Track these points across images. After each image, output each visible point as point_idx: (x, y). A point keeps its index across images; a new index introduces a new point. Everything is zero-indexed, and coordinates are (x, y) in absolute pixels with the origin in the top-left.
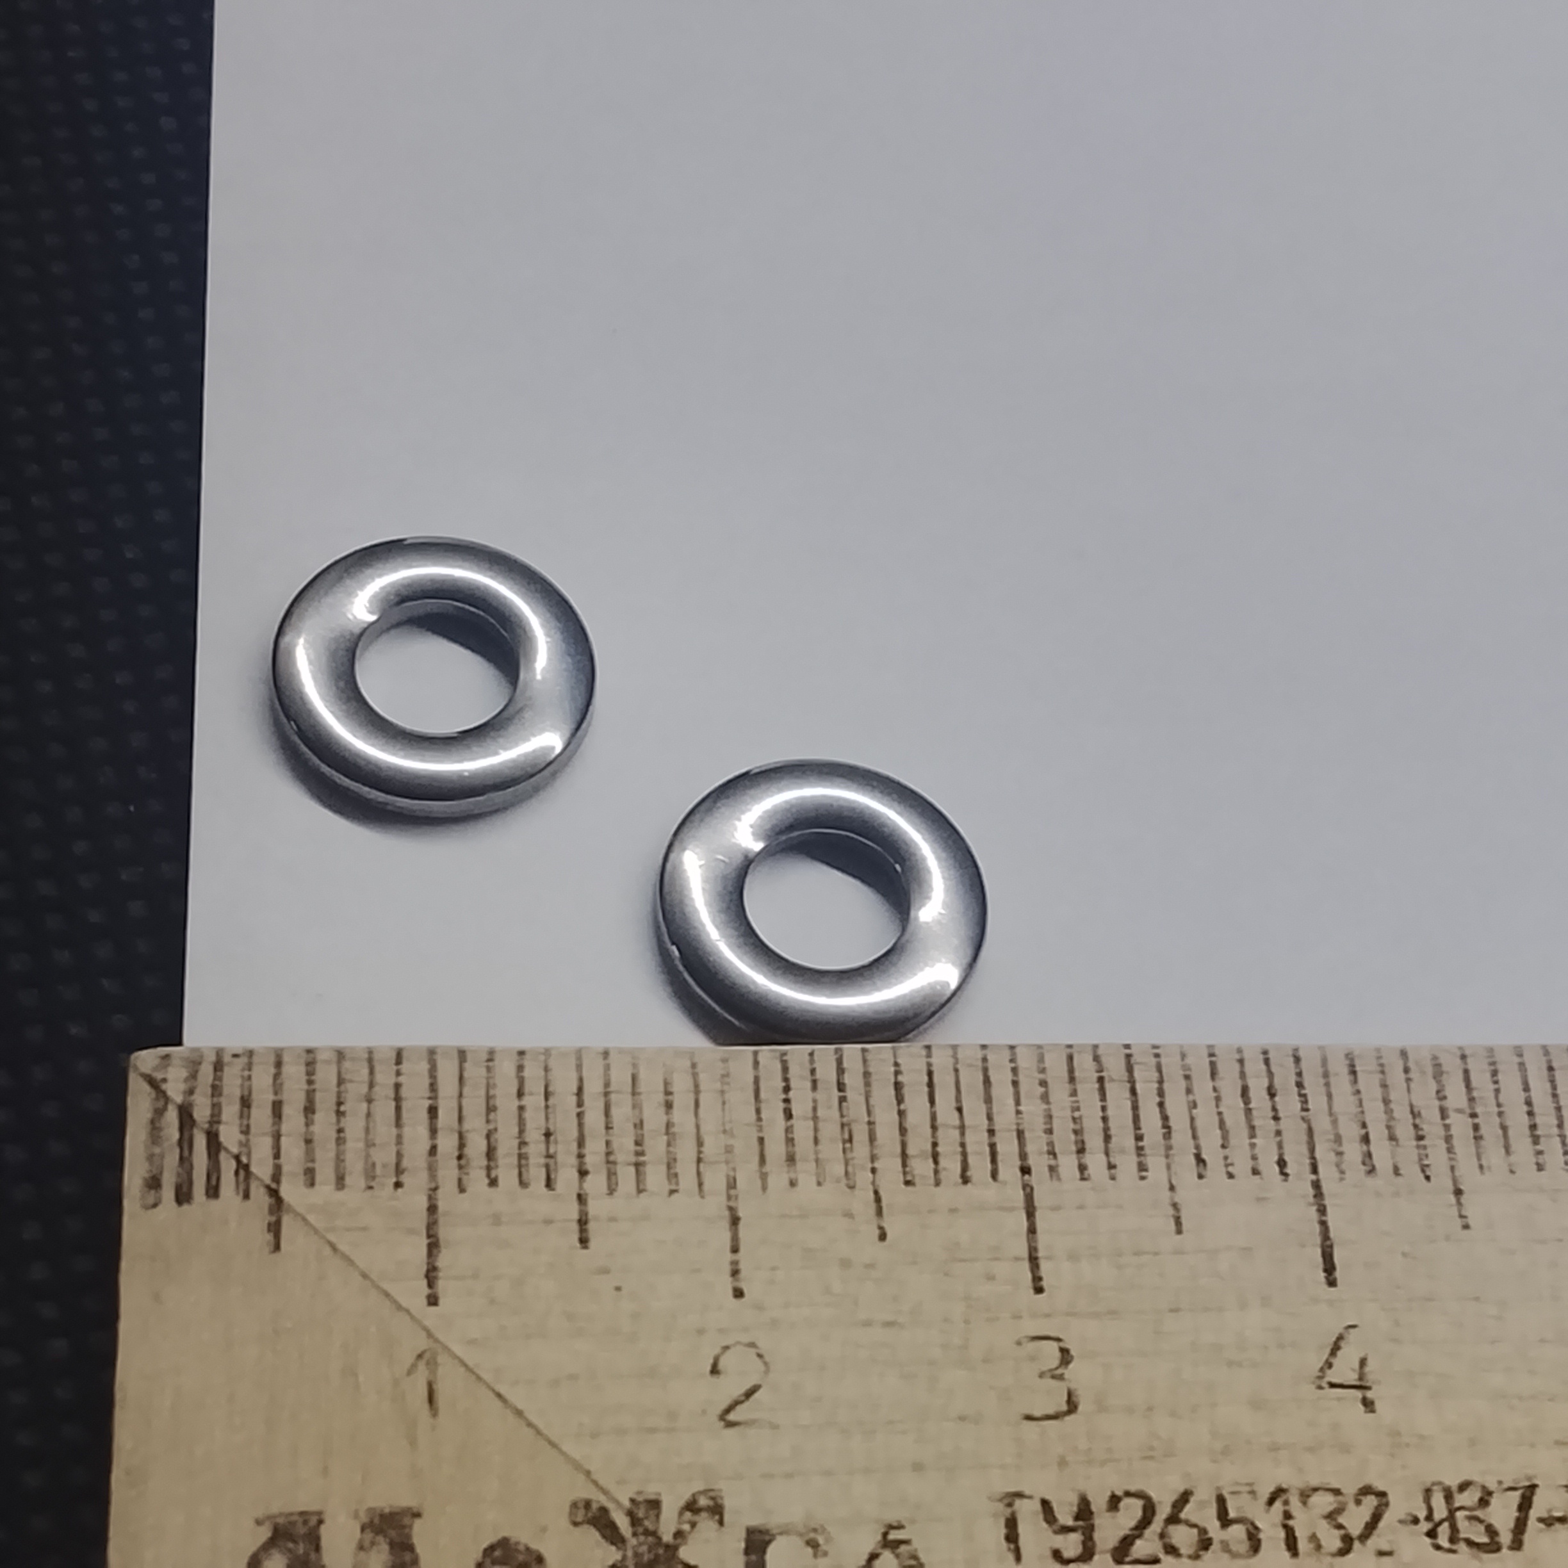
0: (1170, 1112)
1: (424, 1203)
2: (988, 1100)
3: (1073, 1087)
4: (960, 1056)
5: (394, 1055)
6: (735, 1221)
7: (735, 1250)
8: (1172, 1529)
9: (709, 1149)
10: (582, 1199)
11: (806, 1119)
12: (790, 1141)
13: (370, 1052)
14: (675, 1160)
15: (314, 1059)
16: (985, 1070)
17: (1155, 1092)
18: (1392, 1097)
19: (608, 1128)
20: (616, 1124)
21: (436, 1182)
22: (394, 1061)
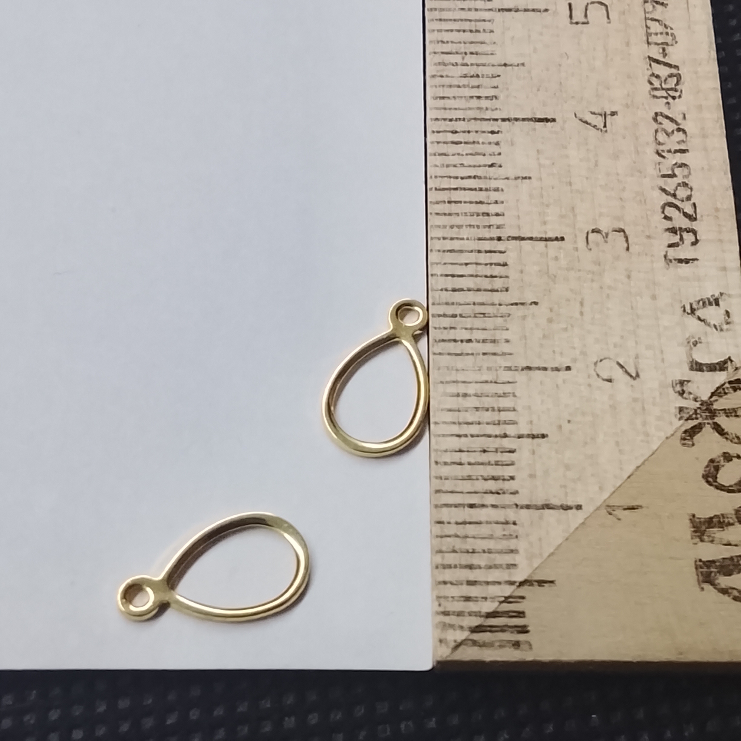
0: (466, 175)
1: (524, 511)
2: (461, 251)
3: (454, 214)
4: (438, 261)
5: (438, 525)
6: (529, 368)
7: (545, 369)
8: (678, 197)
9: (489, 378)
10: (519, 437)
11: (472, 333)
12: (484, 341)
13: (434, 537)
14: (496, 393)
15: (441, 565)
16: (444, 251)
17: (455, 180)
18: (456, 84)
19: (479, 423)
20: (477, 420)
21: (512, 505)
22: (442, 525)
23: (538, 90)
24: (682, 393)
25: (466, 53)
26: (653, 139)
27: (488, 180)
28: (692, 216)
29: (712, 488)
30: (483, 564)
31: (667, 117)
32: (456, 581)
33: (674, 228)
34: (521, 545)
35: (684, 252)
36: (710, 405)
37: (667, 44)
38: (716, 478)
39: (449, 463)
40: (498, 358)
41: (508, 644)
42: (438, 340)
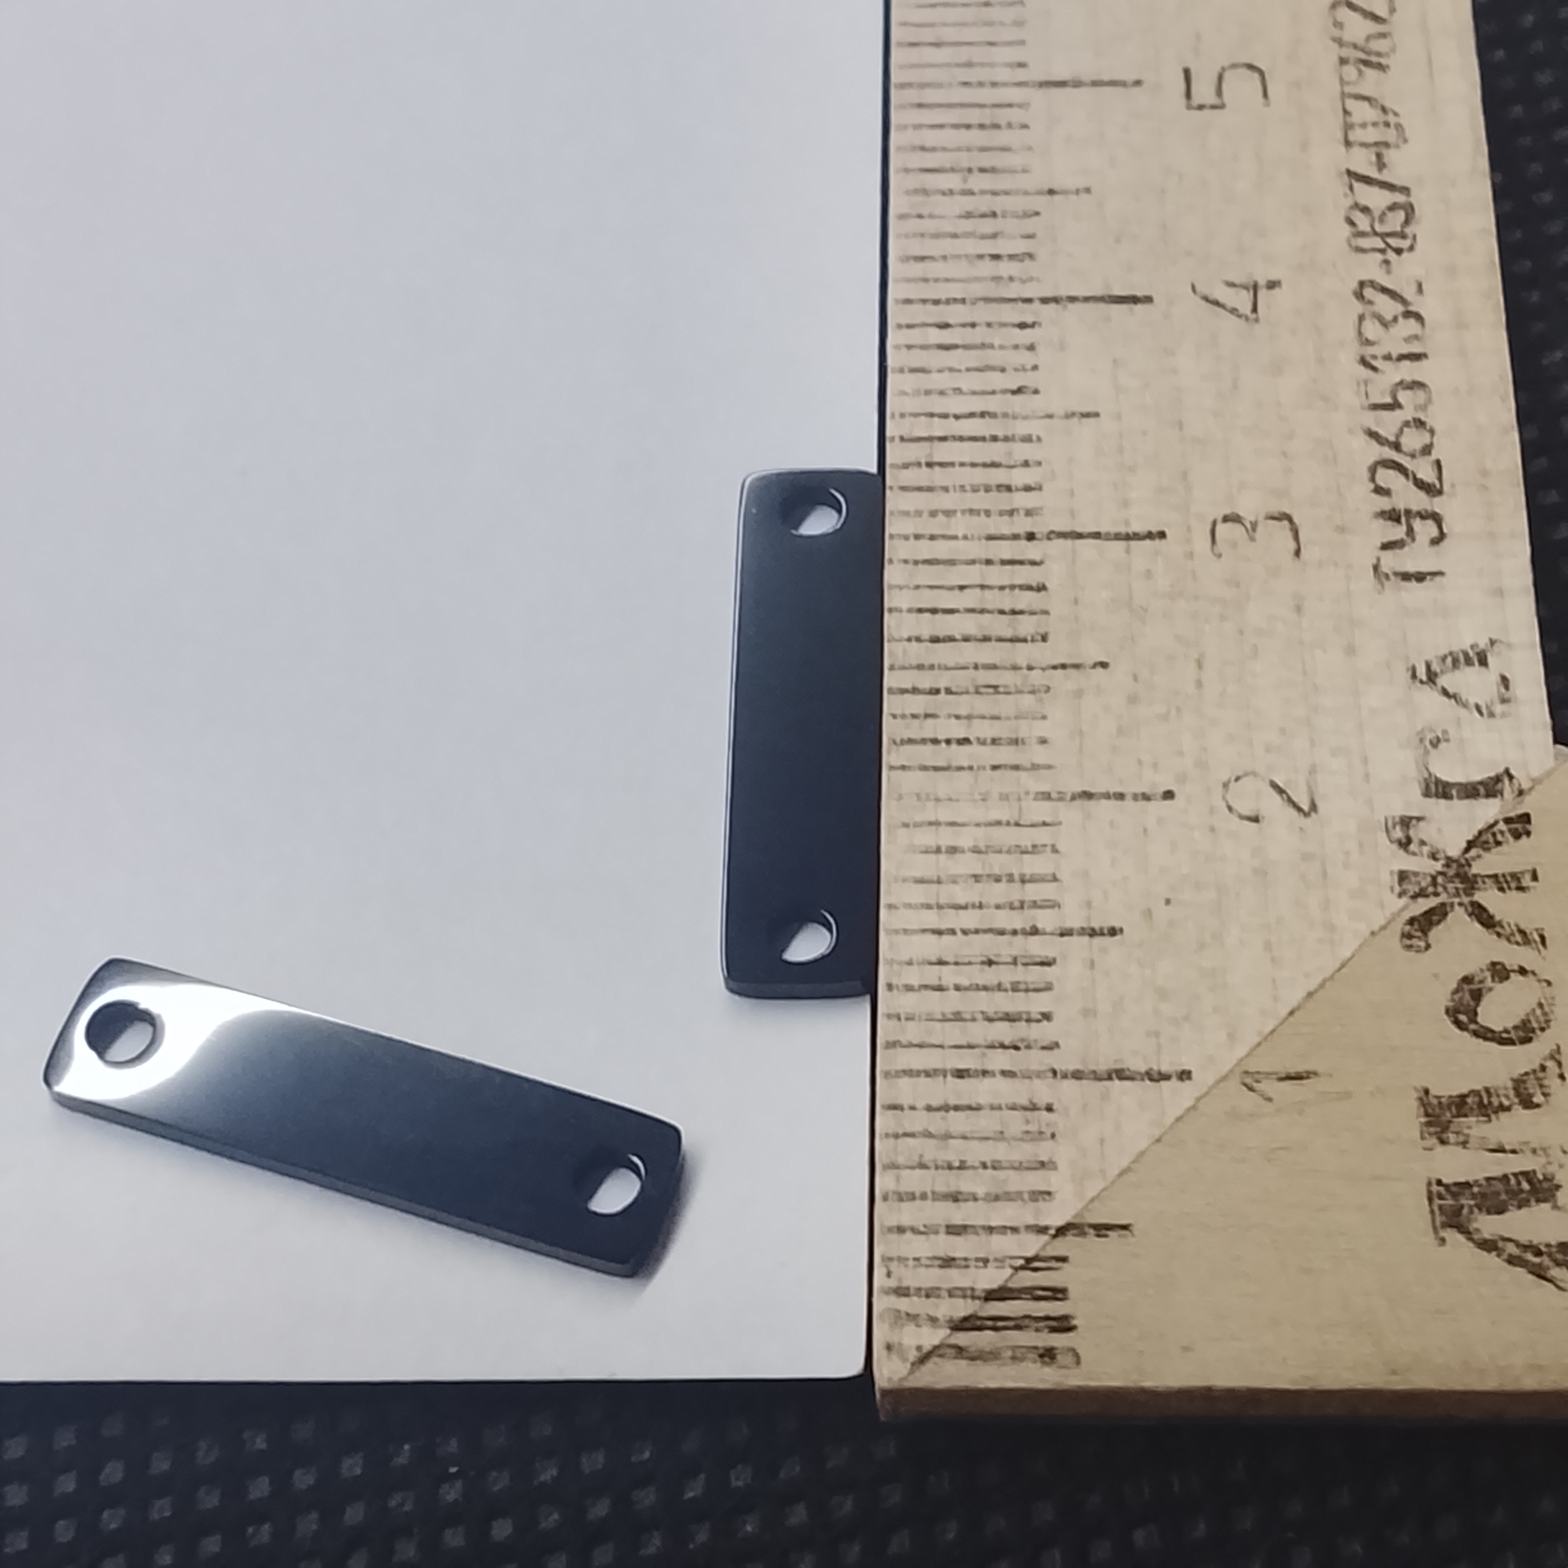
0: (966, 411)
1: (1069, 1085)
2: (951, 562)
3: (938, 489)
4: (901, 582)
5: (890, 1112)
6: (1088, 795)
7: (1121, 796)
8: (1404, 448)
9: (1004, 819)
10: (1065, 933)
11: (969, 726)
12: (994, 741)
13: (885, 1136)
14: (1018, 846)
15: (895, 1193)
16: (916, 563)
17: (943, 421)
18: (949, 231)
19: (981, 906)
20: (976, 901)
21: (1044, 1072)
22: (898, 1112)
23: (1118, 240)
24: (1405, 844)
25: (970, 170)
26: (1352, 333)
27: (1010, 421)
28: (1435, 486)
29: (1465, 1034)
30: (980, 1191)
31: (1384, 290)
32: (925, 1226)
33: (1394, 510)
34: (1061, 1152)
35: (1417, 558)
36: (1463, 866)
37: (1387, 145)
38: (1476, 1014)
39: (916, 987)
40: (1023, 775)
41: (1030, 1356)
42: (898, 741)
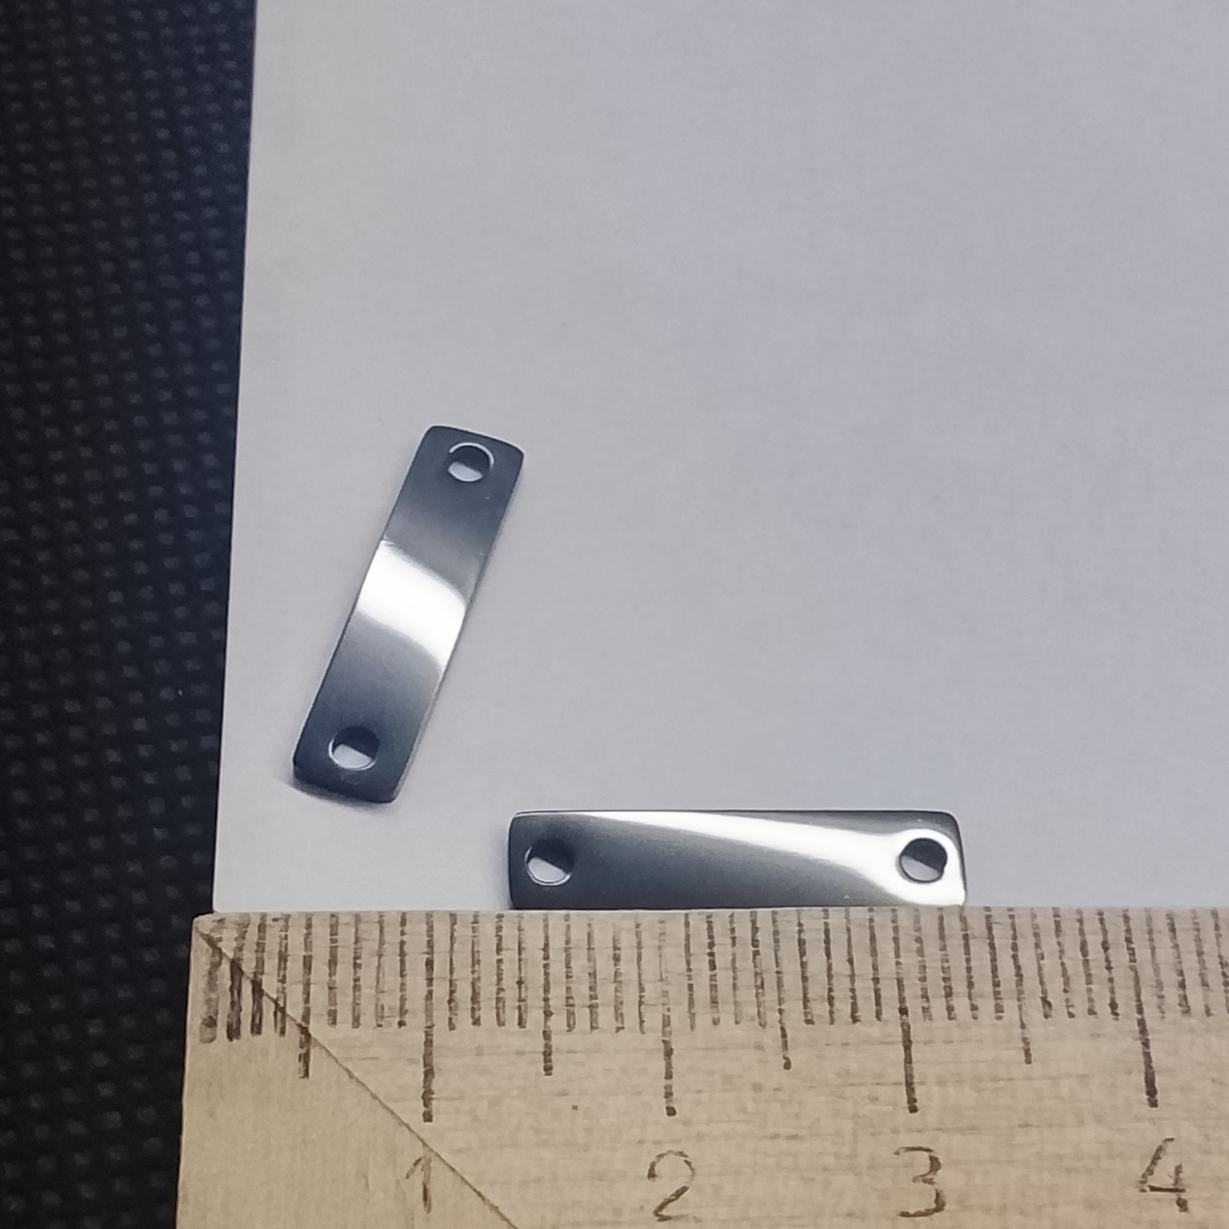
0: (1022, 961)
1: (421, 1037)
2: (874, 953)
3: (943, 943)
5: (400, 919)
6: (669, 1053)
9: (648, 994)
10: (547, 1035)
11: (727, 969)
12: (714, 987)
13: (381, 915)
14: (622, 1003)
15: (337, 923)
16: (871, 928)
17: (1010, 946)
18: (1205, 949)
19: (568, 977)
20: (575, 974)
21: (432, 1021)
22: (399, 923)
27: (1016, 996)
30: (337, 978)
32: (311, 942)
34: (366, 1032)
40: (685, 1006)
41: (211, 1011)
